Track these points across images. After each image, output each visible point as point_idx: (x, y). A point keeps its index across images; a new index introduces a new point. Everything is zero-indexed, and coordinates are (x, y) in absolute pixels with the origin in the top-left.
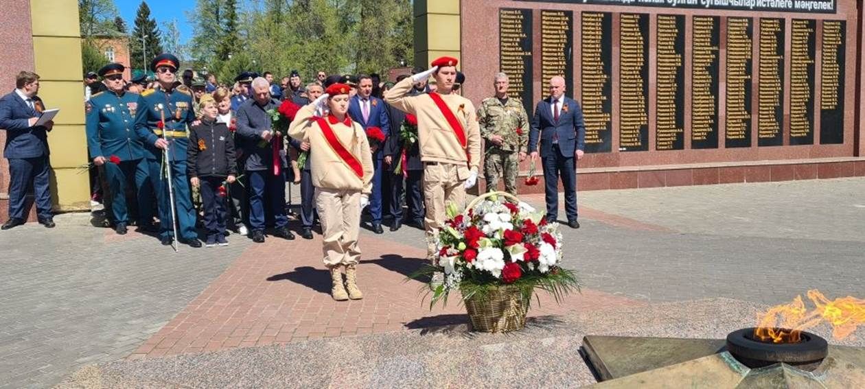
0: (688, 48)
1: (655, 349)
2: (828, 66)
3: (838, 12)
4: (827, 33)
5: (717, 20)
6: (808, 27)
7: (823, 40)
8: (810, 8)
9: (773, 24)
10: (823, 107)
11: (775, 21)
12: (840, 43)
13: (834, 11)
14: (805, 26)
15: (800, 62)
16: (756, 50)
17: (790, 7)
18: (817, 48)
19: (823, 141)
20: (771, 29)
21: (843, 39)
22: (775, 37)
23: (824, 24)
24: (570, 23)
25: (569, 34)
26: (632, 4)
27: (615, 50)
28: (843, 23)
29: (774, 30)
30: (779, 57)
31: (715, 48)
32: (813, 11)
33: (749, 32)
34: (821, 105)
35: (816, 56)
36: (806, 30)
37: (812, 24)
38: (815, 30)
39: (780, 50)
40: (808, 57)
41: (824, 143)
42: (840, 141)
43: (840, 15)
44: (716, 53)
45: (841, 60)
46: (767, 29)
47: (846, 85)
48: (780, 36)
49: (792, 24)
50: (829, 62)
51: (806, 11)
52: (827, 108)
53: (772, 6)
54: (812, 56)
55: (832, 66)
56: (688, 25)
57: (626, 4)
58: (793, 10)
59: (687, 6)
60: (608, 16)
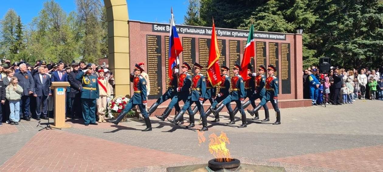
0: (227, 53)
1: (188, 169)
2: (284, 62)
3: (287, 40)
4: (282, 48)
5: (239, 42)
6: (275, 45)
7: (281, 51)
9: (261, 44)
10: (282, 79)
11: (262, 43)
12: (288, 52)
13: (285, 39)
14: (274, 45)
15: (272, 60)
17: (268, 37)
18: (279, 54)
19: (283, 93)
20: (261, 46)
21: (289, 51)
22: (262, 50)
23: (281, 45)
26: (204, 34)
27: (197, 54)
28: (289, 44)
29: (262, 46)
30: (264, 58)
31: (239, 54)
32: (277, 39)
34: (282, 78)
35: (279, 58)
36: (275, 47)
37: (277, 44)
38: (278, 47)
39: (265, 55)
40: (276, 58)
41: (283, 94)
42: (289, 92)
43: (287, 41)
44: (239, 56)
45: (289, 59)
46: (259, 46)
47: (291, 69)
48: (264, 49)
49: (269, 44)
50: (284, 60)
51: (274, 39)
52: (284, 79)
53: (261, 37)
54: (277, 58)
55: (285, 62)
56: (227, 44)
57: (201, 34)
58: (269, 39)
59: (226, 36)
60: (194, 39)
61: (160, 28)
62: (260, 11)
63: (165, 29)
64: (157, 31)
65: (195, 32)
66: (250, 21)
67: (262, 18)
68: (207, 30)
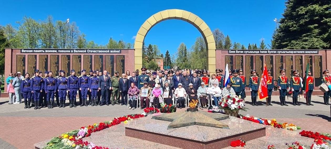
0: (274, 63)
2: (317, 67)
4: (316, 59)
5: (282, 56)
6: (310, 57)
7: (315, 61)
8: (310, 53)
11: (299, 56)
13: (318, 53)
16: (294, 63)
18: (313, 62)
21: (321, 60)
23: (315, 57)
24: (242, 58)
25: (242, 60)
26: (258, 53)
27: (254, 64)
28: (321, 56)
33: (292, 59)
35: (313, 65)
37: (311, 57)
39: (302, 63)
41: (316, 86)
43: (320, 54)
44: (282, 64)
45: (321, 65)
46: (297, 58)
48: (301, 60)
49: (305, 57)
51: (309, 53)
52: (317, 77)
53: (298, 53)
54: (311, 65)
56: (274, 58)
57: (257, 53)
58: (305, 53)
59: (273, 53)
60: (252, 56)
61: (232, 52)
62: (305, 36)
63: (236, 52)
64: (231, 53)
65: (253, 52)
66: (297, 43)
67: (306, 41)
68: (261, 51)
